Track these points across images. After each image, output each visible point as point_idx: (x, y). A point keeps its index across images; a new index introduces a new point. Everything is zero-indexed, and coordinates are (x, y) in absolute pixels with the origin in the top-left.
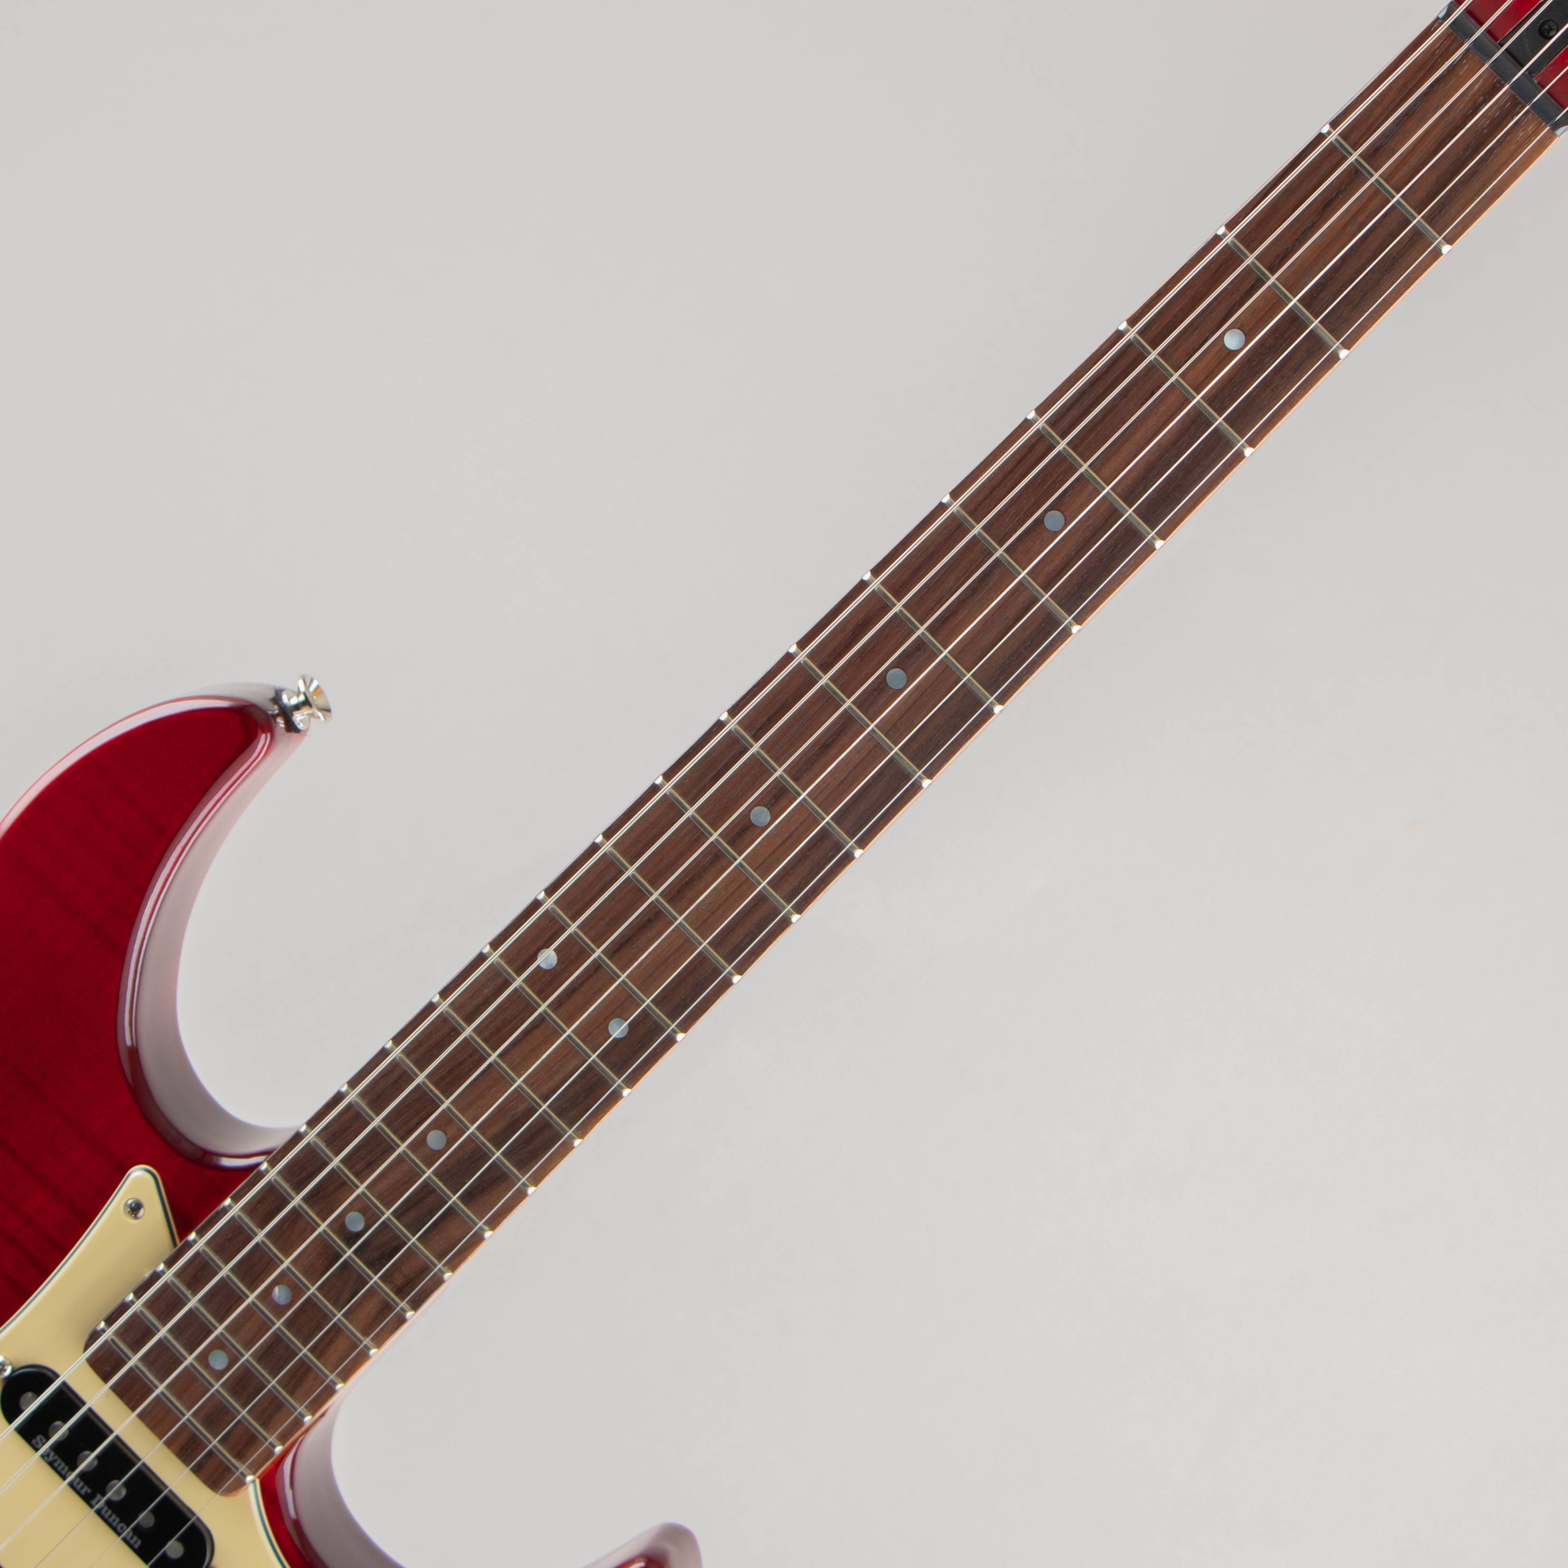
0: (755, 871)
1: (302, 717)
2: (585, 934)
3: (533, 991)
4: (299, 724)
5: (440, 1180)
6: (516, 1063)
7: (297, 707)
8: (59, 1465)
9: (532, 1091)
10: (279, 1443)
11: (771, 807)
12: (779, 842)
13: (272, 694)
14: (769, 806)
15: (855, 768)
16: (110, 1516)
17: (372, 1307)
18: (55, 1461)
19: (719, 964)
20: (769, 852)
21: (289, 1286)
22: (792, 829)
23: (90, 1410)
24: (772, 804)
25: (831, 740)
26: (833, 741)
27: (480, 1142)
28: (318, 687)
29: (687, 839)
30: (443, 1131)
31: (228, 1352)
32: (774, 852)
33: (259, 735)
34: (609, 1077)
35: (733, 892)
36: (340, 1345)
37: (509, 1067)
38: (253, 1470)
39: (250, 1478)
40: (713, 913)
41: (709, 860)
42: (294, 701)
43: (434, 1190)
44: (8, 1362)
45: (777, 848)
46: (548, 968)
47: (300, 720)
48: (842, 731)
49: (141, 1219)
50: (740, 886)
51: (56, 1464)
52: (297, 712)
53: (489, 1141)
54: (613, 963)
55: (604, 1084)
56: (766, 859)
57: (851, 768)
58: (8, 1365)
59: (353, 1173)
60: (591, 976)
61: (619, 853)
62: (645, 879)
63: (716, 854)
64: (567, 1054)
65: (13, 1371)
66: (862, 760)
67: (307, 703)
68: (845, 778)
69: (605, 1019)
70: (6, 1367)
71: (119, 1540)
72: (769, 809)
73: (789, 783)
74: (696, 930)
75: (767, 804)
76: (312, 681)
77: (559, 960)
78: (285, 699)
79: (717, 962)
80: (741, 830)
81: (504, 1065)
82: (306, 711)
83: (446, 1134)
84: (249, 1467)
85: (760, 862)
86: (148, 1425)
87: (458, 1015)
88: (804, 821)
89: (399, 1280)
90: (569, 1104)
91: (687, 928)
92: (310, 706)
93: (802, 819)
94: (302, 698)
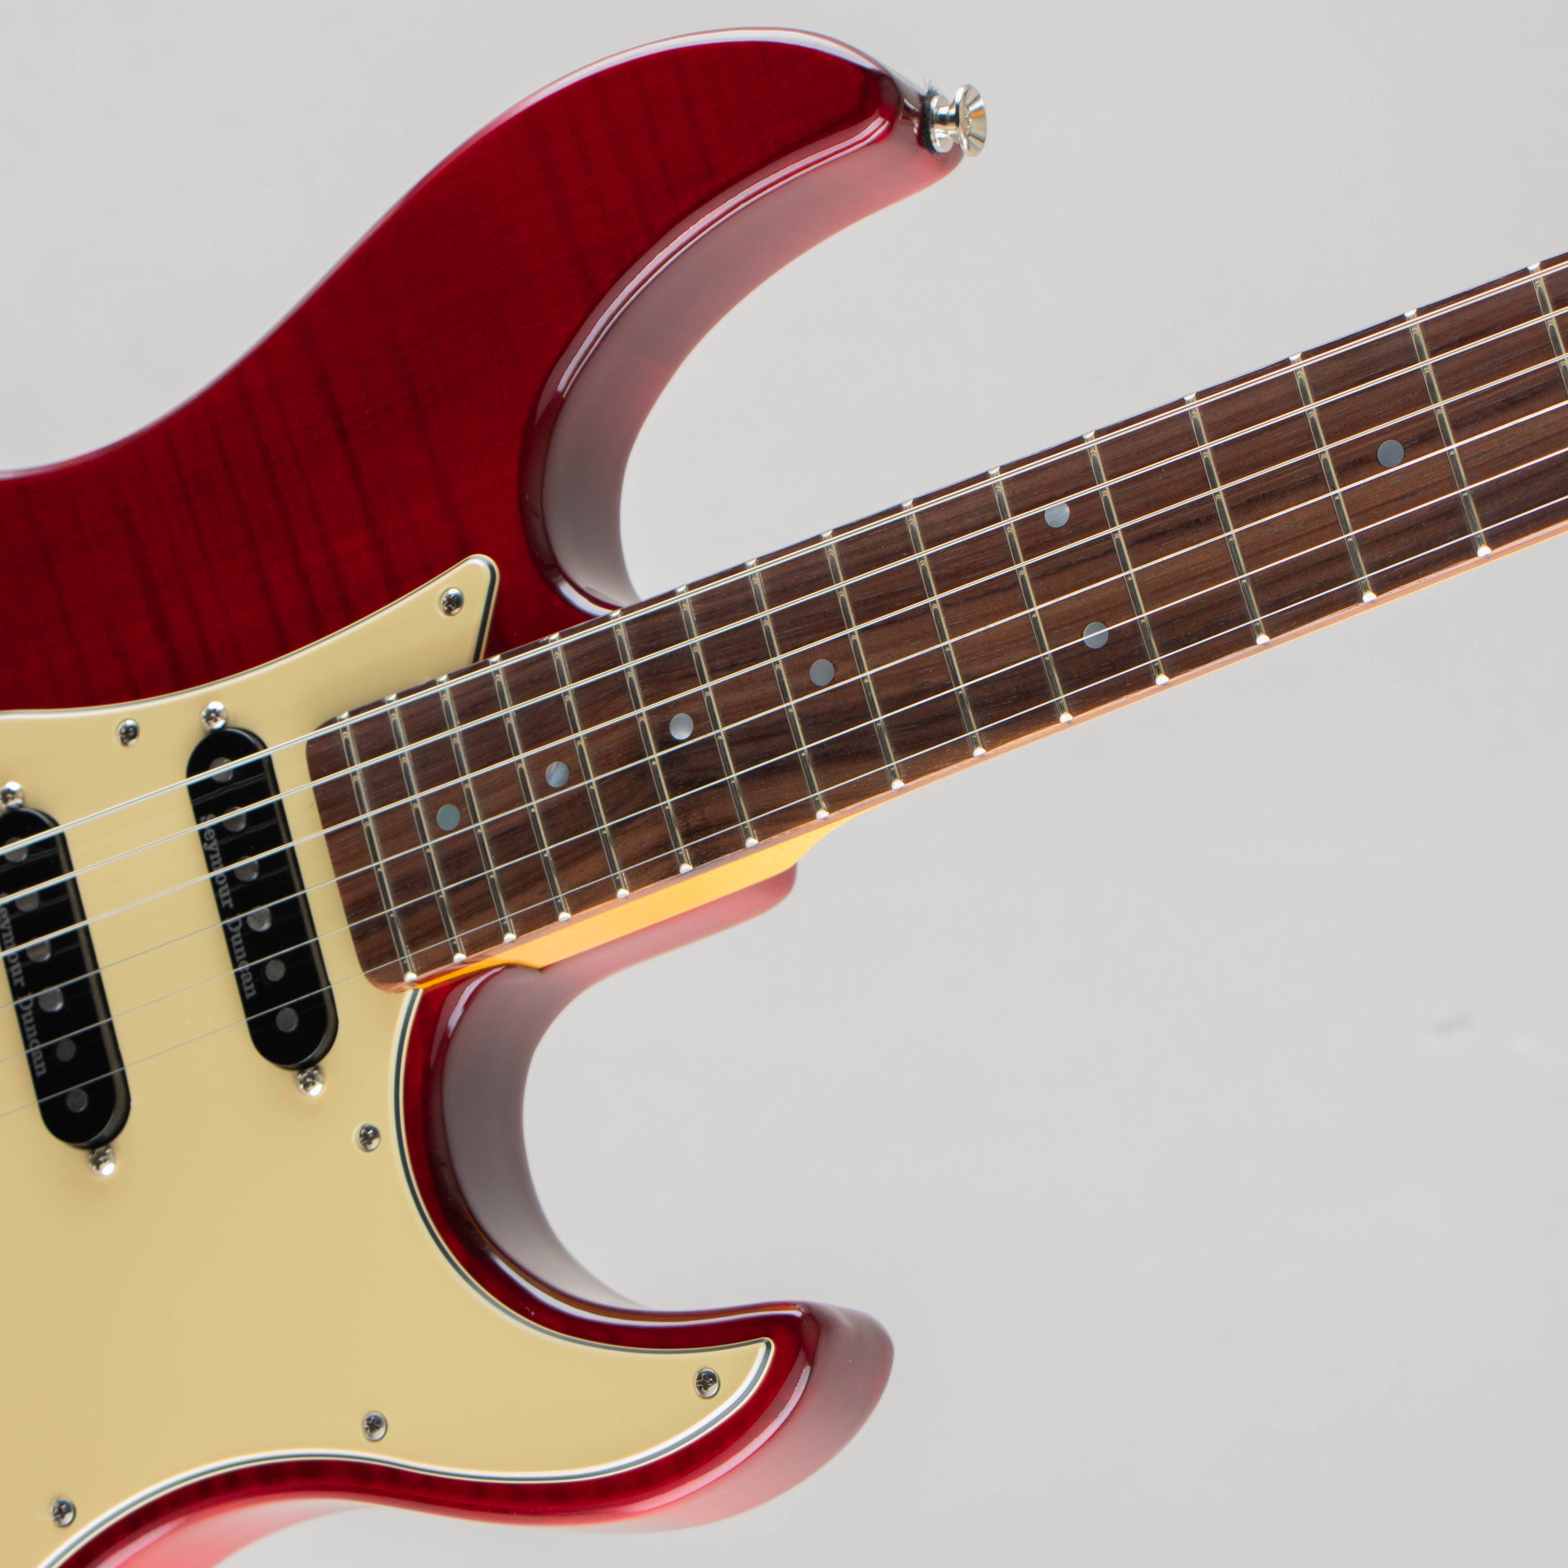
0: (1350, 517)
1: (944, 136)
2: (1115, 504)
3: (1021, 545)
4: (935, 141)
5: (801, 722)
6: (958, 622)
7: (943, 120)
8: (216, 859)
9: (959, 665)
10: (464, 950)
11: (1409, 447)
12: (1396, 496)
13: (924, 92)
14: (1408, 445)
15: (1533, 444)
16: (238, 947)
17: (648, 837)
18: (214, 852)
19: (1251, 611)
20: (1379, 502)
21: (569, 768)
22: (1420, 486)
23: (280, 803)
24: (1413, 445)
25: (1521, 398)
26: (1525, 399)
27: (868, 696)
28: (981, 109)
29: (1291, 443)
30: (834, 666)
31: (463, 814)
32: (1384, 504)
33: (875, 115)
34: (1054, 689)
35: (1312, 532)
36: (591, 864)
37: (947, 623)
38: (419, 968)
39: (411, 976)
40: (1276, 547)
41: (1304, 480)
42: (944, 111)
43: (788, 731)
44: (224, 714)
45: (1391, 501)
46: (1052, 526)
47: (940, 139)
48: (1540, 392)
49: (454, 616)
50: (1325, 527)
51: (212, 857)
52: (941, 126)
53: (879, 701)
54: (1129, 553)
55: (1044, 692)
56: (1372, 508)
57: (1528, 442)
58: (223, 718)
59: (708, 668)
60: (1097, 557)
61: (1204, 423)
62: (1217, 470)
63: (1315, 477)
64: (1021, 639)
65: (224, 726)
66: (1546, 438)
67: (955, 119)
68: (1514, 452)
69: (1087, 617)
70: (219, 719)
71: (231, 972)
72: (1405, 449)
73: (1445, 427)
74: (1244, 558)
75: (1407, 443)
76: (976, 99)
77: (1069, 521)
78: (934, 103)
79: (1250, 607)
80: (1360, 459)
81: (942, 618)
82: (951, 129)
83: (836, 670)
84: (417, 959)
85: (1362, 509)
86: (333, 857)
87: (921, 534)
88: (1440, 482)
89: (695, 820)
90: (992, 701)
91: (1235, 550)
92: (957, 124)
93: (1438, 479)
94: (953, 112)
